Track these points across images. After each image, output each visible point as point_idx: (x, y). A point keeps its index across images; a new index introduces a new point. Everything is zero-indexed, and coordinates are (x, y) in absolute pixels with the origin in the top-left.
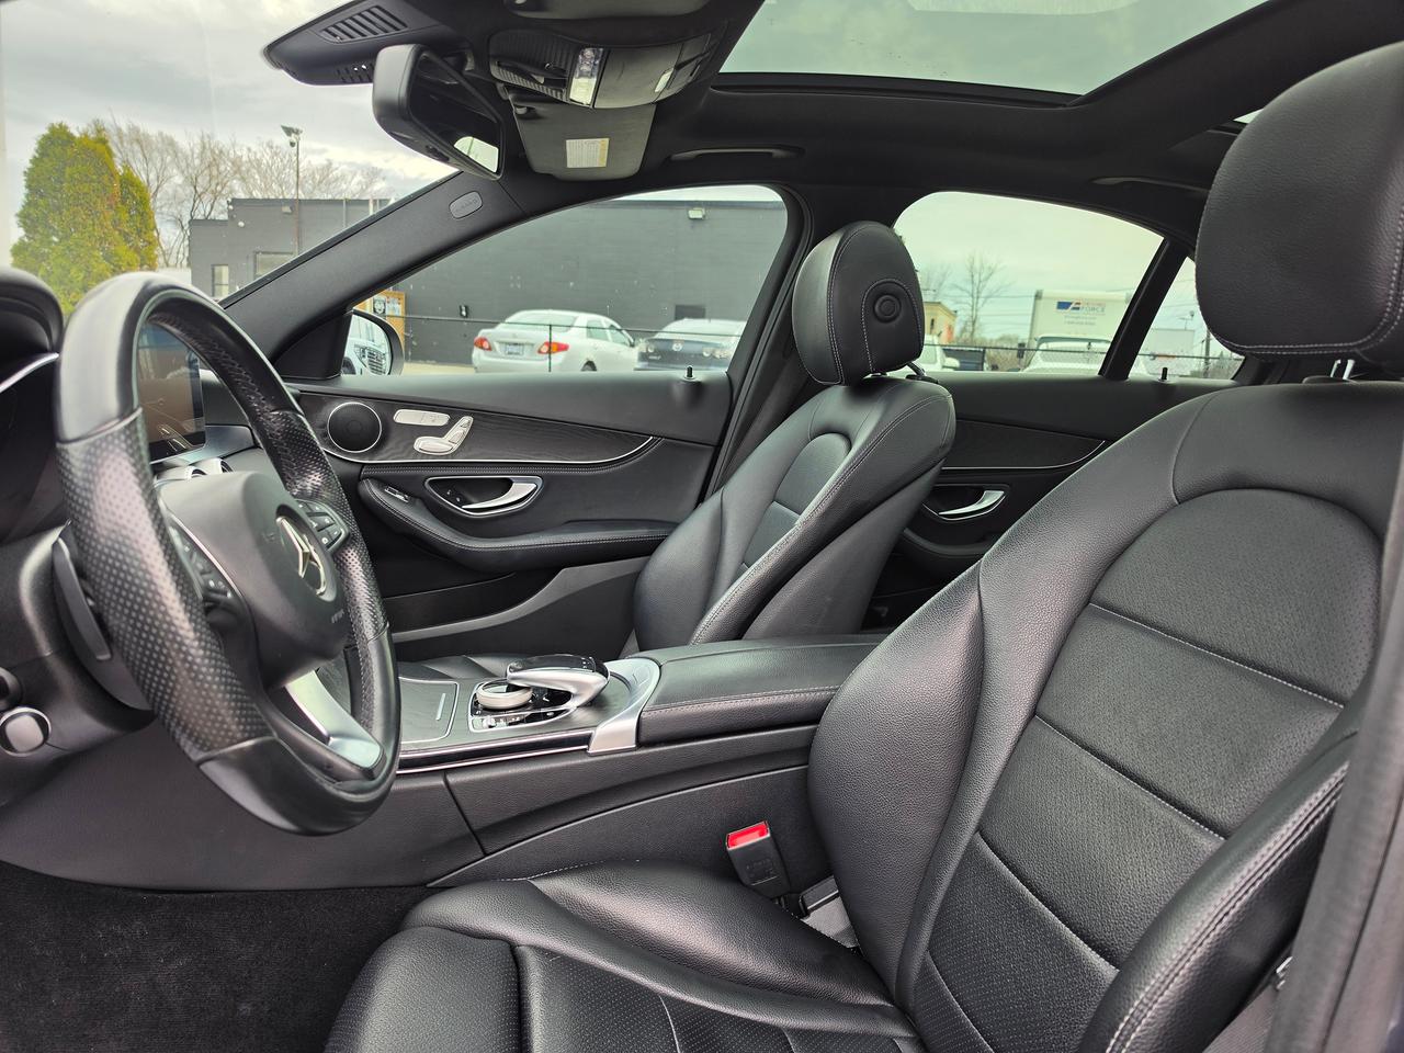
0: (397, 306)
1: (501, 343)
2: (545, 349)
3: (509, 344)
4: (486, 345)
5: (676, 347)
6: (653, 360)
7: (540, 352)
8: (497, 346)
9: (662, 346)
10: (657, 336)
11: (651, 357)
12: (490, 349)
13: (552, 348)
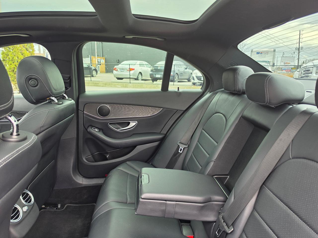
0: (103, 60)
1: (119, 69)
2: (129, 70)
3: (121, 69)
4: (116, 70)
5: (159, 68)
6: (154, 71)
7: (128, 71)
8: (118, 70)
9: (156, 68)
10: (155, 66)
11: (153, 71)
12: (117, 70)
13: (130, 70)
